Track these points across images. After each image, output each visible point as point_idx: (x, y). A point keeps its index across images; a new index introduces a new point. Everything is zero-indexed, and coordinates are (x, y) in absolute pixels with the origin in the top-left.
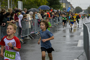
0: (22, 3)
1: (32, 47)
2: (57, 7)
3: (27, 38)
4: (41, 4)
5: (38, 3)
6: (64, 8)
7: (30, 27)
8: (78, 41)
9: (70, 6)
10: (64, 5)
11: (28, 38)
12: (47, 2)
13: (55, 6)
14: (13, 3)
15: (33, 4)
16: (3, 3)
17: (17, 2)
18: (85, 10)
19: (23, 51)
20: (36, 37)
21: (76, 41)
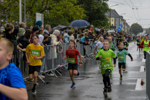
0: (42, 16)
1: (58, 89)
2: (101, 24)
3: (51, 75)
4: (74, 18)
5: (69, 17)
6: (113, 25)
7: (56, 57)
8: (136, 81)
9: (122, 23)
10: (112, 21)
11: (53, 75)
12: (85, 15)
13: (97, 22)
14: (28, 16)
15: (61, 17)
16: (11, 15)
17: (35, 15)
18: (147, 30)
19: (44, 96)
20: (66, 73)
21: (132, 81)
